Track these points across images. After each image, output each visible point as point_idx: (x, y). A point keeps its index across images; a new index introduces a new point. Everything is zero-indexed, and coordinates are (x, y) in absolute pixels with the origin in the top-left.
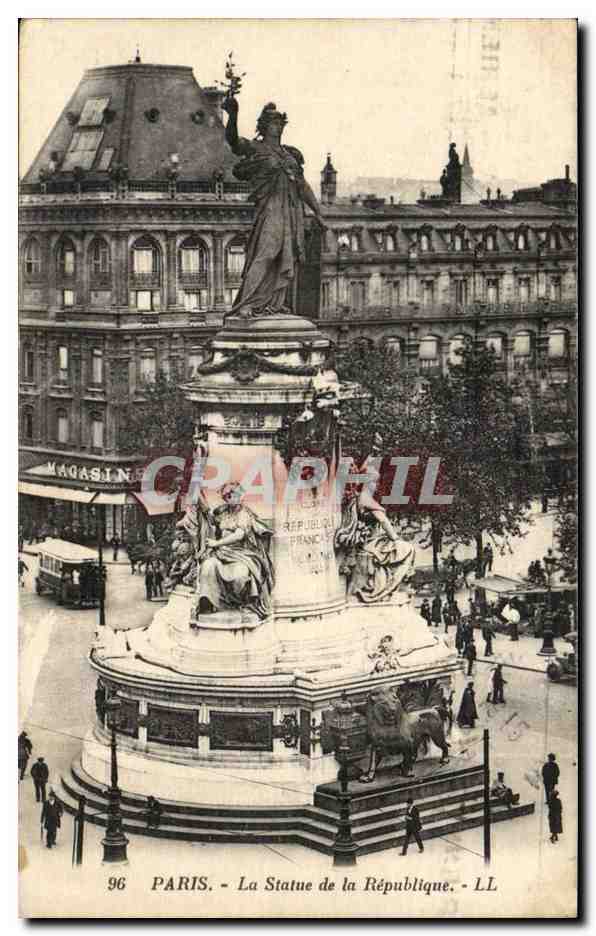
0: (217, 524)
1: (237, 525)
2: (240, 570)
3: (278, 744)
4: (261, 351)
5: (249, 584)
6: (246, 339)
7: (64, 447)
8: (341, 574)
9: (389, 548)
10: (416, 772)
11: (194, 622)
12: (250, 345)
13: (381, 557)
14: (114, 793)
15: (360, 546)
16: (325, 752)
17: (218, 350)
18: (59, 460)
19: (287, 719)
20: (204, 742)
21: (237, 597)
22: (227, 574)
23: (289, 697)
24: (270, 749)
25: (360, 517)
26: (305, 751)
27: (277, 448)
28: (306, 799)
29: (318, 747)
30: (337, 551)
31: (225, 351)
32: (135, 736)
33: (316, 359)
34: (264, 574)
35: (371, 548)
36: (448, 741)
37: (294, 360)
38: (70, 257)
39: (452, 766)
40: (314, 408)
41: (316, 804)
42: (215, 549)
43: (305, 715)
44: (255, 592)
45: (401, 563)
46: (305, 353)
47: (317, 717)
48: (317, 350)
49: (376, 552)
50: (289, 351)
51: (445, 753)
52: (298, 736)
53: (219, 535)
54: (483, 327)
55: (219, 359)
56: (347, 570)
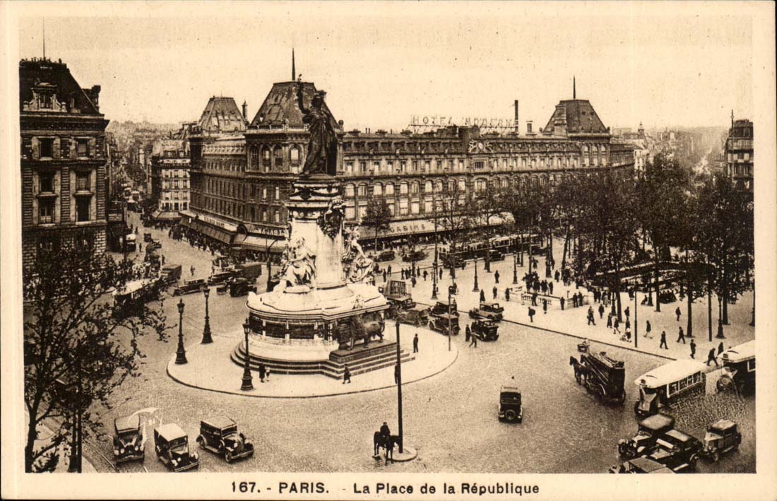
0: (294, 253)
1: (302, 253)
2: (303, 269)
3: (316, 337)
4: (312, 188)
5: (305, 275)
6: (306, 183)
7: (266, 223)
8: (344, 271)
9: (363, 261)
10: (371, 346)
11: (285, 290)
12: (308, 186)
13: (360, 265)
14: (246, 354)
15: (352, 260)
16: (334, 339)
17: (296, 187)
18: (263, 227)
19: (319, 327)
20: (287, 336)
21: (302, 280)
22: (297, 271)
23: (320, 318)
24: (313, 338)
25: (352, 249)
26: (326, 339)
27: (318, 224)
28: (326, 356)
29: (331, 338)
30: (342, 262)
31: (299, 188)
32: (262, 334)
33: (334, 191)
34: (313, 272)
35: (356, 261)
36: (383, 333)
37: (325, 191)
38: (267, 153)
39: (385, 343)
40: (332, 209)
41: (330, 359)
42: (293, 262)
43: (326, 326)
44: (308, 278)
45: (368, 266)
46: (329, 189)
47: (331, 326)
48: (334, 187)
49: (358, 262)
50: (323, 188)
51: (381, 339)
52: (324, 333)
53: (295, 257)
54: (399, 180)
55: (297, 190)
56: (346, 270)
